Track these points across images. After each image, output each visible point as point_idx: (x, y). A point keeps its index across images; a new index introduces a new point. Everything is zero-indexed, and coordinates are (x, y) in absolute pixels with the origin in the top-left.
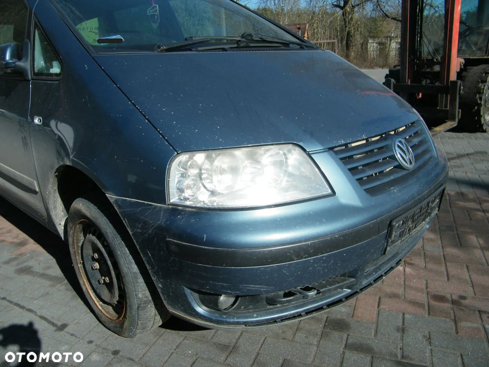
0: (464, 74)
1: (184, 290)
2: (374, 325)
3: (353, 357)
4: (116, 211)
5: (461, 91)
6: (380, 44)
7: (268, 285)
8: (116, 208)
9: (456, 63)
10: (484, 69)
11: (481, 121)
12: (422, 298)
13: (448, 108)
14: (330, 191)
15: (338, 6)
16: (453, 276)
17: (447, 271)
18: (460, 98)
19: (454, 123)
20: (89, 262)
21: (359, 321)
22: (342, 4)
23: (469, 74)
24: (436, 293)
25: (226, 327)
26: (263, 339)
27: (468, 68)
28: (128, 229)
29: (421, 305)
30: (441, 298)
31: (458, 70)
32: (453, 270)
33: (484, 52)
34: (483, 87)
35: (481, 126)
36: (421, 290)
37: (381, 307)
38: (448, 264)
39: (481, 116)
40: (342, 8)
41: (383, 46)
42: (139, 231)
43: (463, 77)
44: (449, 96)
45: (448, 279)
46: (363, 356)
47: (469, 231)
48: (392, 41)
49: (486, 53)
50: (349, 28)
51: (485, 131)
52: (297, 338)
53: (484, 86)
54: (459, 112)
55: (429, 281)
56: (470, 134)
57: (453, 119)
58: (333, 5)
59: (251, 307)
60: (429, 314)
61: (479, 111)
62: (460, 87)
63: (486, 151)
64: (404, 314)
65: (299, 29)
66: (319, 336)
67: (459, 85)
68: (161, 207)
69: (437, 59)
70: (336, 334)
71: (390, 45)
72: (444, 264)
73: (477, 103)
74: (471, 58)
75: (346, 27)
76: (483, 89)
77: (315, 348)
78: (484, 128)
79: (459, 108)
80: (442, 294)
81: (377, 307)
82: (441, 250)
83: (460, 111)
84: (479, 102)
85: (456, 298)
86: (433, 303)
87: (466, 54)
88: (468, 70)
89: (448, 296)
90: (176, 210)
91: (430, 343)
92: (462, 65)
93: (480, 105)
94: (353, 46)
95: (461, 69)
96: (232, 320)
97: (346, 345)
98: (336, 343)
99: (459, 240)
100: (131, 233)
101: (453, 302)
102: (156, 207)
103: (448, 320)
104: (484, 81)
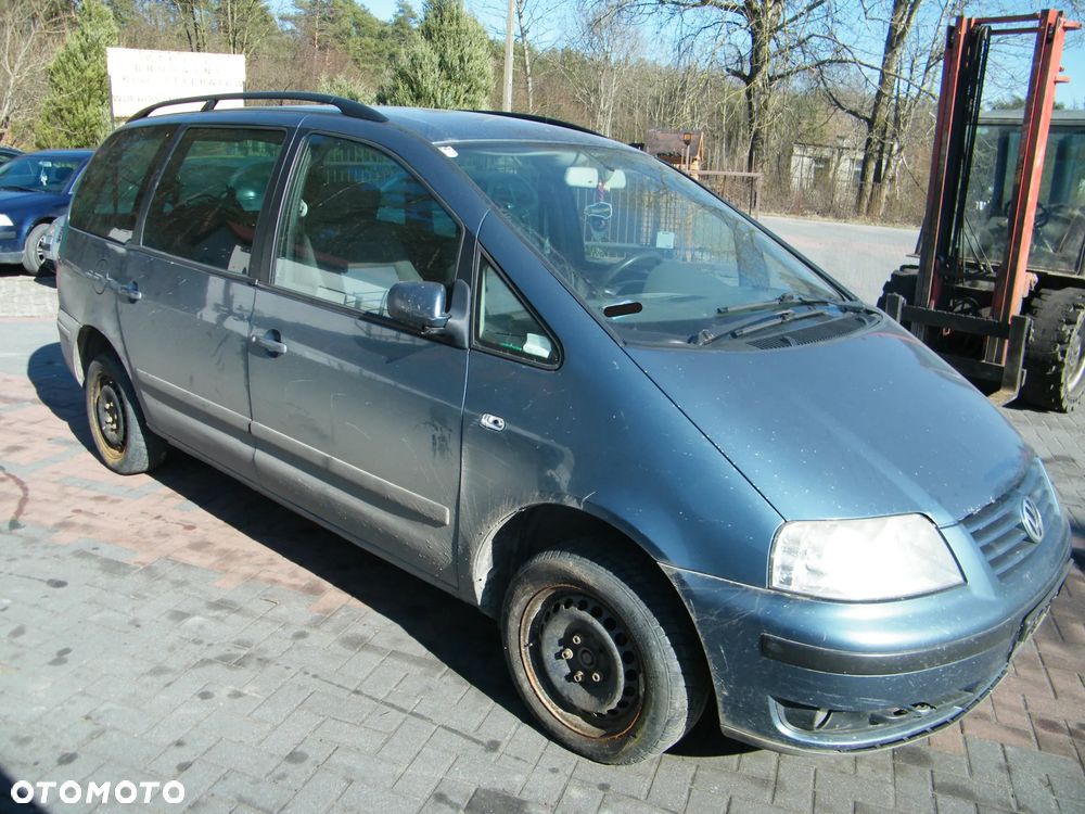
0: (1035, 302)
1: (767, 701)
2: (965, 760)
3: (948, 803)
4: (674, 588)
5: (1031, 337)
6: (818, 160)
7: (888, 699)
8: (675, 584)
9: (1024, 282)
10: (1072, 298)
11: (1060, 393)
12: (1023, 722)
13: (1003, 364)
14: (961, 579)
15: (737, 74)
16: (1062, 692)
17: (1051, 681)
18: (1026, 348)
19: (1011, 394)
20: (552, 648)
21: (940, 752)
22: (747, 72)
23: (1045, 304)
24: (1042, 717)
25: (814, 752)
26: (813, 772)
27: (1043, 290)
28: (691, 614)
29: (1025, 734)
30: (1051, 726)
31: (1026, 295)
32: (1060, 683)
33: (1074, 265)
34: (1069, 332)
35: (1059, 401)
36: (1018, 711)
37: (967, 732)
38: (1050, 671)
39: (1062, 385)
40: (748, 80)
41: (822, 165)
42: (713, 618)
43: (1034, 307)
44: (1007, 341)
45: (1056, 697)
46: (963, 802)
47: (1073, 616)
48: (843, 158)
49: (1076, 269)
50: (759, 125)
51: (1063, 411)
52: (860, 773)
53: (1072, 331)
54: (1023, 372)
55: (1028, 697)
56: (1036, 413)
57: (1012, 385)
58: (728, 70)
59: (849, 725)
60: (1040, 748)
61: (1058, 375)
62: (1029, 330)
63: (1073, 456)
64: (1002, 745)
65: (687, 143)
66: (891, 771)
67: (1027, 324)
68: (756, 590)
69: (984, 266)
70: (914, 769)
71: (838, 165)
72: (1043, 671)
73: (1057, 360)
74: (1050, 273)
75: (752, 121)
76: (1070, 336)
77: (892, 788)
78: (1064, 405)
79: (1024, 367)
80: (1052, 719)
81: (959, 731)
82: (1034, 647)
83: (1025, 371)
84: (1060, 358)
85: (1075, 728)
86: (1042, 731)
87: (1038, 263)
88: (1043, 297)
89: (1062, 723)
90: (779, 597)
91: (1053, 792)
92: (1033, 285)
93: (1061, 364)
94: (763, 161)
95: (1030, 292)
96: (826, 743)
97: (933, 786)
98: (917, 783)
99: (1059, 631)
100: (695, 620)
101: (1071, 733)
102: (747, 590)
103: (1069, 759)
104: (1071, 322)
